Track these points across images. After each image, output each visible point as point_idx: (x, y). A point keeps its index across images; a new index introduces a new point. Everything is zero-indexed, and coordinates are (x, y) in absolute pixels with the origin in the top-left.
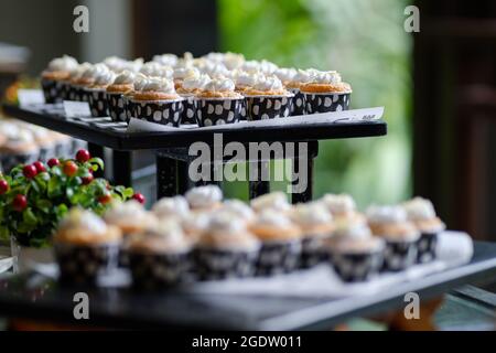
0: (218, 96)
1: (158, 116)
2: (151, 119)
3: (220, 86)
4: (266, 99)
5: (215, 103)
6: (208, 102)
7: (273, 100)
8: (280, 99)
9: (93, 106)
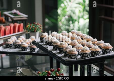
0: (86, 52)
1: (73, 57)
2: (72, 58)
3: (86, 49)
4: (96, 52)
5: (85, 54)
6: (84, 53)
7: (97, 52)
8: (99, 51)
9: (54, 48)
